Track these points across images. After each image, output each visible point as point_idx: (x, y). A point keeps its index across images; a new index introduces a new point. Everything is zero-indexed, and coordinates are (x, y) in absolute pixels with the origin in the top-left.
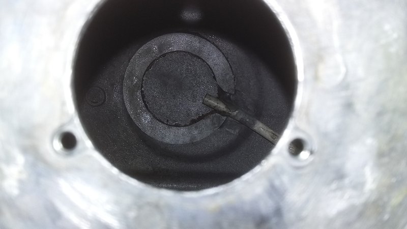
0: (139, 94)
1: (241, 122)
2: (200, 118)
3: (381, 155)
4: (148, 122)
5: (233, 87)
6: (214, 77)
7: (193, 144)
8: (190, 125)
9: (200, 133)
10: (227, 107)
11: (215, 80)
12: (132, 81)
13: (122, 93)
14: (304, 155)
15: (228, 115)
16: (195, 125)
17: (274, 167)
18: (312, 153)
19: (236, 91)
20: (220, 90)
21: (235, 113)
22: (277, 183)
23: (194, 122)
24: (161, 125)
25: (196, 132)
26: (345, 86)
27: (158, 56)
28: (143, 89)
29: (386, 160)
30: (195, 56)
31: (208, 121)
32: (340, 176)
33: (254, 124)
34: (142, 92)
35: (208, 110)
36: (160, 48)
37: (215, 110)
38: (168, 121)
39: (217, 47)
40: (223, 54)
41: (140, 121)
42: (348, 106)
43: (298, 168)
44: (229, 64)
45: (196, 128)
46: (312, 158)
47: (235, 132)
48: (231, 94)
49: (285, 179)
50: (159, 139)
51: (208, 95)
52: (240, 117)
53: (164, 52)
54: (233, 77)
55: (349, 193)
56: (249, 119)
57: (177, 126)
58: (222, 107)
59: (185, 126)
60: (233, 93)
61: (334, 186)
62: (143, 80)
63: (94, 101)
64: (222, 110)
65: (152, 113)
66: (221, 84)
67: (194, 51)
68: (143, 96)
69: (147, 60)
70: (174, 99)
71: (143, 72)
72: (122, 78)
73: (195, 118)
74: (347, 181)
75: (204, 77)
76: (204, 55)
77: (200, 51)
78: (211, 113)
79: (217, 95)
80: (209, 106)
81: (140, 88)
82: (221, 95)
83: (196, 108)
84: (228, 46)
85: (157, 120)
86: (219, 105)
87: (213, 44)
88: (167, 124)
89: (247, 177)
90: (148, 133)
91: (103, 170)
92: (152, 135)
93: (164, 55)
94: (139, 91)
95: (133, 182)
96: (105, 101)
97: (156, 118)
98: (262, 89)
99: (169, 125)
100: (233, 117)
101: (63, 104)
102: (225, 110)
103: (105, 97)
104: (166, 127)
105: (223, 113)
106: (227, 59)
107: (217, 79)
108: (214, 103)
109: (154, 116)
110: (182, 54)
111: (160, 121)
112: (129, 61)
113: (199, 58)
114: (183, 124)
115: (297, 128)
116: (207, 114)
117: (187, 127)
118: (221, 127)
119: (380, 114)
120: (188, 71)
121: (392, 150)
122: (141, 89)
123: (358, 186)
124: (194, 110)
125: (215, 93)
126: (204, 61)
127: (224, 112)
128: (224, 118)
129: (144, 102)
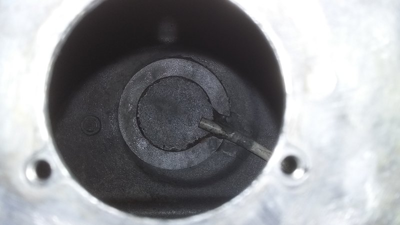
0: (134, 120)
1: (238, 144)
2: (197, 142)
3: (381, 169)
4: (145, 148)
5: (228, 109)
6: (209, 100)
7: (191, 168)
8: (187, 149)
9: (197, 157)
10: (223, 129)
11: (210, 103)
12: (128, 108)
13: (117, 121)
14: (298, 173)
15: (225, 138)
16: (191, 149)
17: (267, 187)
18: (306, 170)
19: (231, 113)
20: (215, 113)
21: (232, 135)
22: (270, 205)
23: (190, 146)
24: (158, 151)
25: (192, 157)
26: (337, 97)
27: (152, 82)
28: (138, 116)
29: (387, 174)
30: (189, 80)
31: (205, 145)
32: (338, 194)
33: (251, 145)
34: (138, 118)
35: (205, 134)
36: (154, 74)
37: (211, 133)
38: (164, 146)
39: (210, 70)
40: (216, 77)
41: (136, 147)
42: (342, 118)
43: (293, 188)
44: (224, 87)
45: (193, 152)
46: (307, 176)
47: (232, 155)
48: (226, 116)
49: (279, 200)
50: (157, 165)
51: (203, 118)
52: (237, 138)
53: (158, 78)
54: (227, 99)
55: (351, 212)
56: (246, 141)
57: (173, 151)
58: (218, 129)
59: (182, 150)
60: (229, 115)
61: (332, 206)
62: (138, 106)
63: (90, 130)
64: (218, 132)
65: (148, 139)
66: (216, 107)
67: (187, 75)
68: (139, 123)
69: (142, 87)
70: (170, 124)
71: (138, 99)
72: (117, 105)
73: (192, 142)
74: (346, 200)
75: (199, 100)
76: (197, 79)
77: (193, 75)
78: (208, 136)
79: (213, 118)
80: (205, 129)
81: (135, 114)
82: (217, 118)
83: (192, 132)
84: (220, 69)
85: (154, 146)
86: (215, 128)
87: (206, 67)
88: (163, 150)
89: (238, 200)
90: (145, 159)
91: (80, 199)
92: (149, 162)
93: (158, 81)
94: (135, 118)
95: (113, 211)
96: (100, 129)
97: (152, 144)
98: (257, 109)
99: (166, 151)
100: (230, 140)
101: (36, 130)
102: (221, 132)
103: (101, 125)
104: (163, 152)
105: (219, 136)
106: (220, 81)
107: (212, 102)
108: (209, 126)
109: (151, 143)
110: (176, 79)
111: (157, 147)
112: (124, 89)
113: (193, 82)
114: (180, 149)
115: (288, 145)
116: (204, 138)
117: (184, 152)
118: (218, 150)
119: (377, 125)
120: (182, 96)
121: (393, 163)
122: (137, 115)
123: (360, 204)
124: (190, 134)
125: (210, 116)
126: (197, 85)
127: (221, 135)
128: (221, 141)
129: (140, 128)
